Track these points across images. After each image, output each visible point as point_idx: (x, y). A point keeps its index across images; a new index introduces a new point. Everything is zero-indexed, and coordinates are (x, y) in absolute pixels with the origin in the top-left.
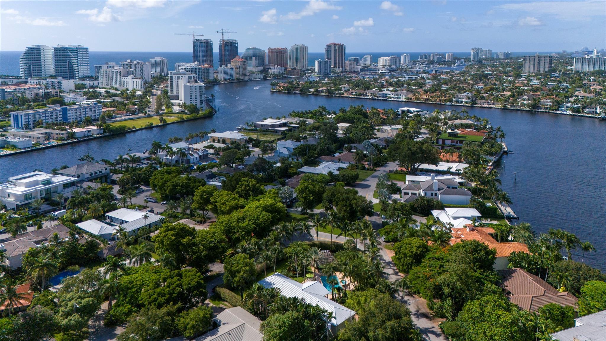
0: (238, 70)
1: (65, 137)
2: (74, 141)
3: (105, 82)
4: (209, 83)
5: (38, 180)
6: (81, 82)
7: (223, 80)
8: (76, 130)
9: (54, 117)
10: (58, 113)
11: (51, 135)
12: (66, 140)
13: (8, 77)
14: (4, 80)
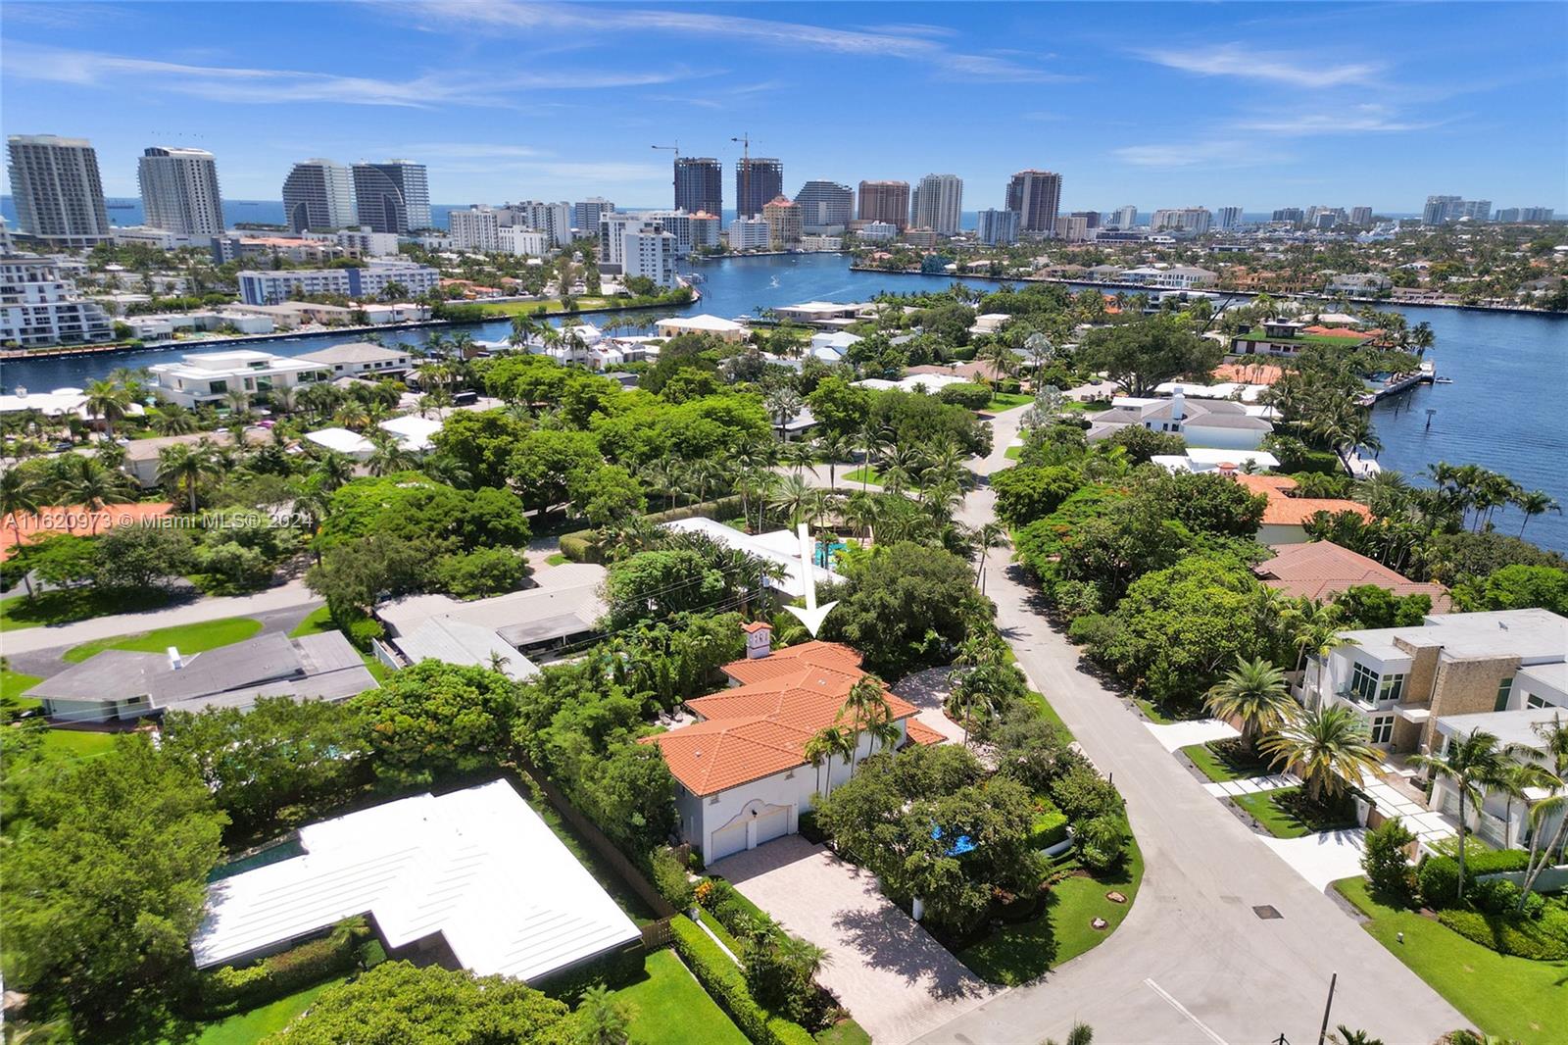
0: (780, 227)
1: (346, 318)
2: (363, 327)
3: (464, 239)
4: (706, 253)
5: (239, 360)
6: (413, 240)
7: (740, 249)
8: (369, 308)
9: (332, 287)
10: (341, 281)
11: (317, 315)
12: (344, 325)
13: (260, 227)
14: (253, 232)
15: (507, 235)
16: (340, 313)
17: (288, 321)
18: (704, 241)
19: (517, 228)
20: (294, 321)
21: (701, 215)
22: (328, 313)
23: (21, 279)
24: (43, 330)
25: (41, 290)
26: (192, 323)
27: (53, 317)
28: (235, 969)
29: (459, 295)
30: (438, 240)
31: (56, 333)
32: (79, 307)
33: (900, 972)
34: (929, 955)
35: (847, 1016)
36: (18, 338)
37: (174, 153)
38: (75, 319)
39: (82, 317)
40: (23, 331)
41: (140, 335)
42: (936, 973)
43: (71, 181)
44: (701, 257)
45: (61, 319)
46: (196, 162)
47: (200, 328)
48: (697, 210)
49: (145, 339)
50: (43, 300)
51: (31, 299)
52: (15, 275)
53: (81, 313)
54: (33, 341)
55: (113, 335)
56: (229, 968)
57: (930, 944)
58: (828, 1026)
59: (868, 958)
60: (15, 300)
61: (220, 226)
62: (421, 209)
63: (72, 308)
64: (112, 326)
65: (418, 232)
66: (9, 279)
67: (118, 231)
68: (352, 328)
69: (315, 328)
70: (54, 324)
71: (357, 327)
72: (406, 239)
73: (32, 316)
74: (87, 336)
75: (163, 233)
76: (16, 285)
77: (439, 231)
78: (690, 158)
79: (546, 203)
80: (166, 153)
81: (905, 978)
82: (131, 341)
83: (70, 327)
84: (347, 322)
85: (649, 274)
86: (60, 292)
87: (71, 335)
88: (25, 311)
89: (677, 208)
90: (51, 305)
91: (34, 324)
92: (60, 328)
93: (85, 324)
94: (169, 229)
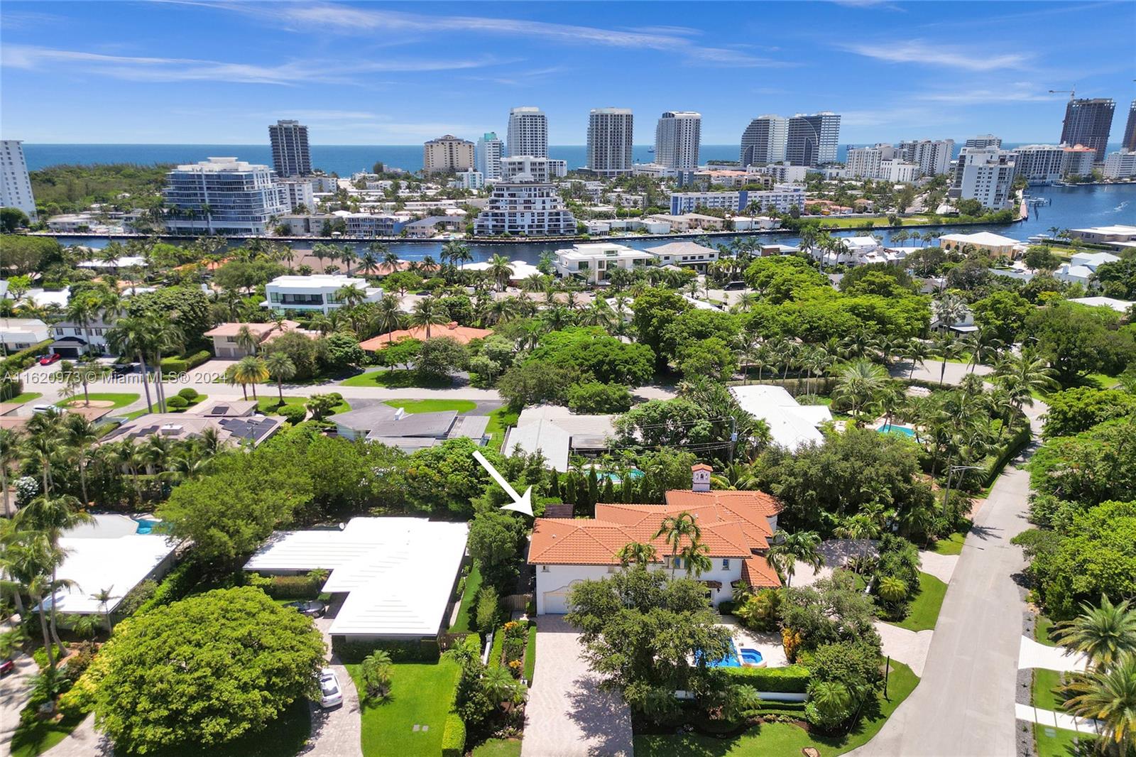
1: (719, 225)
2: (729, 232)
3: (854, 170)
4: (1074, 181)
5: (600, 249)
6: (818, 171)
7: (1114, 177)
8: (736, 219)
9: (727, 204)
10: (734, 200)
11: (702, 223)
12: (717, 230)
13: (722, 163)
14: (716, 167)
15: (887, 166)
16: (716, 222)
17: (680, 226)
18: (1076, 170)
19: (895, 161)
20: (684, 227)
21: (1078, 148)
22: (709, 221)
23: (535, 196)
24: (541, 226)
25: (544, 202)
26: (624, 225)
27: (546, 218)
28: (260, 576)
29: (818, 211)
30: (837, 171)
31: (546, 228)
32: (561, 213)
33: (584, 729)
34: (616, 729)
35: (521, 738)
36: (526, 230)
37: (678, 116)
38: (558, 220)
39: (561, 220)
40: (530, 226)
41: (591, 232)
42: (608, 740)
43: (616, 134)
44: (1067, 185)
45: (551, 220)
46: (689, 121)
47: (629, 229)
48: (1075, 144)
49: (592, 235)
50: (544, 208)
51: (538, 207)
52: (533, 193)
53: (561, 217)
54: (535, 233)
55: (576, 231)
56: (257, 574)
57: (625, 722)
58: (500, 737)
59: (573, 711)
60: (530, 208)
61: (695, 163)
62: (830, 148)
63: (558, 214)
64: (576, 225)
65: (823, 165)
66: (530, 196)
67: (637, 168)
68: (721, 232)
69: (699, 231)
70: (546, 223)
71: (725, 232)
72: (814, 170)
73: (536, 218)
74: (562, 231)
75: (662, 167)
76: (532, 199)
77: (839, 164)
78: (1085, 99)
79: (933, 141)
80: (673, 115)
81: (583, 733)
82: (585, 235)
83: (555, 225)
84: (718, 228)
85: (981, 199)
86: (555, 204)
87: (554, 230)
88: (533, 215)
89: (1062, 143)
90: (546, 212)
91: (536, 223)
92: (549, 226)
93: (562, 224)
94: (665, 165)
